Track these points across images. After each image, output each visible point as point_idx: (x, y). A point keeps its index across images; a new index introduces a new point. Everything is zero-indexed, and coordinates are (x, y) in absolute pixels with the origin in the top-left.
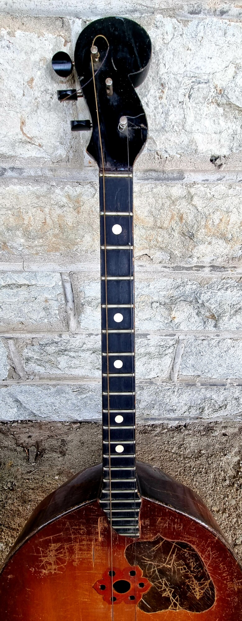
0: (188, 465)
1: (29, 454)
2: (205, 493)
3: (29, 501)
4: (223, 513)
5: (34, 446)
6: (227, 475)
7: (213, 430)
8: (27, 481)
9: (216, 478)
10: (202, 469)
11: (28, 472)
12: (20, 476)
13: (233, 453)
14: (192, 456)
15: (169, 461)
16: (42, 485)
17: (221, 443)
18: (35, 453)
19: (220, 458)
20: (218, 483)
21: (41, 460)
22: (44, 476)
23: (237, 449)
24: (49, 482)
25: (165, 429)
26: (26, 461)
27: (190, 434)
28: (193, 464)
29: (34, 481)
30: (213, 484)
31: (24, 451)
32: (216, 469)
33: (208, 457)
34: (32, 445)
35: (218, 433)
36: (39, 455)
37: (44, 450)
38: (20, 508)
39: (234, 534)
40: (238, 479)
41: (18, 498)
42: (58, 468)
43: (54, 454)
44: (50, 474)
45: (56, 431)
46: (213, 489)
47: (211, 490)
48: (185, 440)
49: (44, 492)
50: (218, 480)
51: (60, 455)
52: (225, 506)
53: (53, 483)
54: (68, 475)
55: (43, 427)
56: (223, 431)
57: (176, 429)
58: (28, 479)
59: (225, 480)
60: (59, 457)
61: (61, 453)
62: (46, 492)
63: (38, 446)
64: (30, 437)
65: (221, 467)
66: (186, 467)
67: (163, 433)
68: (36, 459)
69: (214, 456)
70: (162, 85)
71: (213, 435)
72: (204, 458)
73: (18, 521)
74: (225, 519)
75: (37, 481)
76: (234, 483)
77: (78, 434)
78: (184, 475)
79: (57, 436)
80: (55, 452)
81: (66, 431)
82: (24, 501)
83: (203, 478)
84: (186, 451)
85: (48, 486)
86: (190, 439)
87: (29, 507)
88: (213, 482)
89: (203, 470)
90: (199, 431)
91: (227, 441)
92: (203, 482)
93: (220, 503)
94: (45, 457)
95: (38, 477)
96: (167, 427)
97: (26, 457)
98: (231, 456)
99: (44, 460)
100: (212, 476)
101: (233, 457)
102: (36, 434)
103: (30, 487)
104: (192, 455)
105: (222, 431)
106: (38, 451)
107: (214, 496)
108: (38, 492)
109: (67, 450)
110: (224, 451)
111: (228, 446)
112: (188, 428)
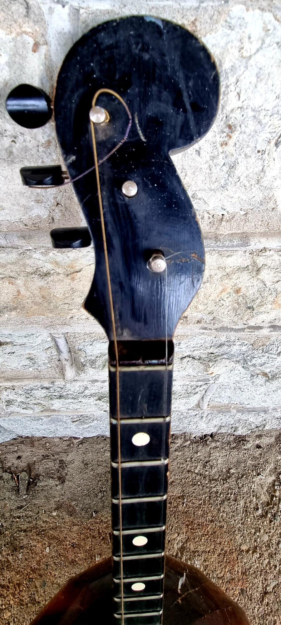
0: (215, 489)
1: (19, 483)
2: (234, 527)
3: (22, 547)
4: (253, 553)
5: (25, 471)
6: (260, 501)
7: (245, 441)
8: (18, 520)
9: (247, 506)
10: (231, 494)
11: (18, 507)
12: (9, 513)
13: (268, 471)
14: (219, 478)
15: (191, 485)
16: (36, 524)
17: (254, 458)
18: (27, 482)
19: (253, 478)
20: (249, 514)
21: (34, 490)
22: (38, 512)
23: (272, 466)
24: (45, 520)
25: (187, 441)
26: (15, 493)
27: (218, 447)
28: (220, 488)
29: (27, 520)
30: (243, 515)
31: (13, 478)
32: (248, 494)
33: (238, 478)
34: (23, 471)
35: (250, 445)
36: (32, 484)
37: (38, 476)
38: (10, 558)
39: (265, 580)
40: (272, 506)
41: (7, 544)
42: (55, 499)
43: (51, 481)
44: (46, 508)
45: (53, 448)
46: (242, 521)
47: (240, 522)
48: (212, 455)
49: (39, 534)
50: (249, 510)
51: (57, 483)
52: (256, 543)
53: (50, 522)
54: (68, 509)
55: (36, 443)
56: (257, 442)
57: (201, 440)
58: (19, 517)
59: (258, 509)
60: (57, 485)
61: (59, 478)
62: (41, 534)
63: (30, 470)
64: (19, 458)
65: (253, 491)
66: (212, 492)
67: (185, 446)
68: (27, 490)
69: (245, 476)
70: (230, 127)
71: (245, 447)
72: (233, 479)
73: (8, 576)
74: (256, 561)
75: (30, 519)
76: (267, 511)
77: (80, 452)
78: (210, 504)
79: (53, 456)
80: (52, 478)
81: (66, 448)
82: (15, 549)
83: (232, 507)
84: (212, 470)
85: (44, 525)
86: (218, 454)
87: (20, 556)
88: (243, 512)
89: (232, 496)
90: (229, 443)
91: (261, 454)
92: (232, 513)
93: (250, 539)
94: (39, 486)
95: (30, 513)
96: (190, 437)
97: (15, 487)
98: (265, 475)
99: (38, 491)
100: (242, 503)
101: (267, 477)
102: (27, 453)
103: (21, 528)
104: (220, 476)
105: (255, 441)
106: (30, 477)
107: (244, 530)
108: (32, 535)
109: (66, 474)
110: (257, 469)
111: (262, 463)
112: (216, 438)
